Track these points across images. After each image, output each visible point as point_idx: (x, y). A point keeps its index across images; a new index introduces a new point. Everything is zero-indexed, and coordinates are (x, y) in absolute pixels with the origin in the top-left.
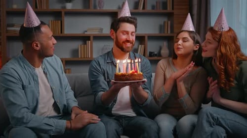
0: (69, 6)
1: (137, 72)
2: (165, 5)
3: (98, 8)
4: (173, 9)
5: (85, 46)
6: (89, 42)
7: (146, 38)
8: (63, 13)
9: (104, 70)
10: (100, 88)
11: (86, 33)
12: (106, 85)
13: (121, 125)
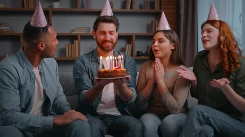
0: (56, 5)
1: (120, 68)
2: (152, 5)
3: (86, 8)
4: (160, 8)
5: (73, 45)
6: (77, 41)
7: (134, 37)
8: (50, 12)
9: (88, 68)
10: (84, 86)
11: (73, 32)
12: (90, 83)
13: (106, 124)
